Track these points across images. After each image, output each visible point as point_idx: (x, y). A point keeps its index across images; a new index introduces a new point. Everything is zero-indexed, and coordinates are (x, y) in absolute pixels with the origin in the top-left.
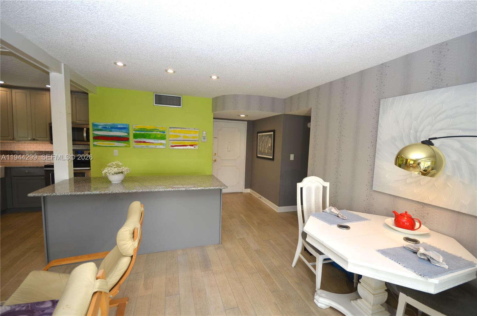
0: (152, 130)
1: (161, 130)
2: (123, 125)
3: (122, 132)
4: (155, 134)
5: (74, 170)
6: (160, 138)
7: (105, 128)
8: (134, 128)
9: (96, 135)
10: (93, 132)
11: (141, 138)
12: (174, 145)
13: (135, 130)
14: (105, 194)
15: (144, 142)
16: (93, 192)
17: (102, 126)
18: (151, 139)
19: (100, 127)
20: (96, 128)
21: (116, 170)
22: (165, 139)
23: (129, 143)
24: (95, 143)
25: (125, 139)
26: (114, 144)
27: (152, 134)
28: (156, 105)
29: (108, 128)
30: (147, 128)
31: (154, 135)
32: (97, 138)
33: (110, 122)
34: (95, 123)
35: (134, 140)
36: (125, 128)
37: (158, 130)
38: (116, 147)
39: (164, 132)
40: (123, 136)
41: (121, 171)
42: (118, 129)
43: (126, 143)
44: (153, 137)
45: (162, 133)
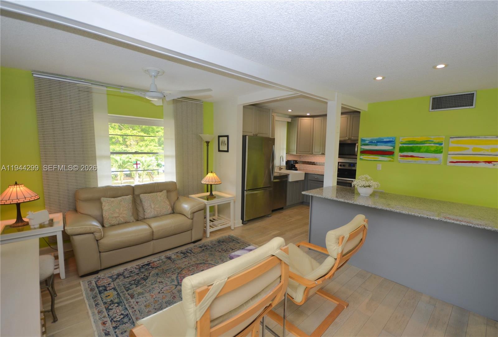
0: (423, 142)
1: (437, 141)
2: (389, 139)
3: (387, 146)
4: (428, 146)
5: (337, 179)
6: (433, 151)
7: (371, 143)
8: (401, 140)
9: (362, 150)
10: (361, 147)
11: (408, 152)
12: (455, 161)
13: (402, 142)
14: (348, 203)
15: (412, 156)
16: (339, 199)
18: (422, 152)
19: (367, 142)
20: (363, 143)
21: (363, 183)
22: (442, 152)
23: (393, 157)
24: (362, 157)
25: (390, 153)
26: (377, 158)
27: (422, 146)
28: (433, 110)
29: (374, 142)
30: (417, 140)
31: (426, 148)
32: (364, 152)
33: (376, 136)
34: (363, 139)
35: (400, 153)
36: (391, 142)
37: (433, 141)
38: (380, 161)
39: (442, 144)
40: (388, 150)
41: (368, 185)
42: (384, 143)
43: (390, 157)
44: (425, 150)
45: (438, 145)
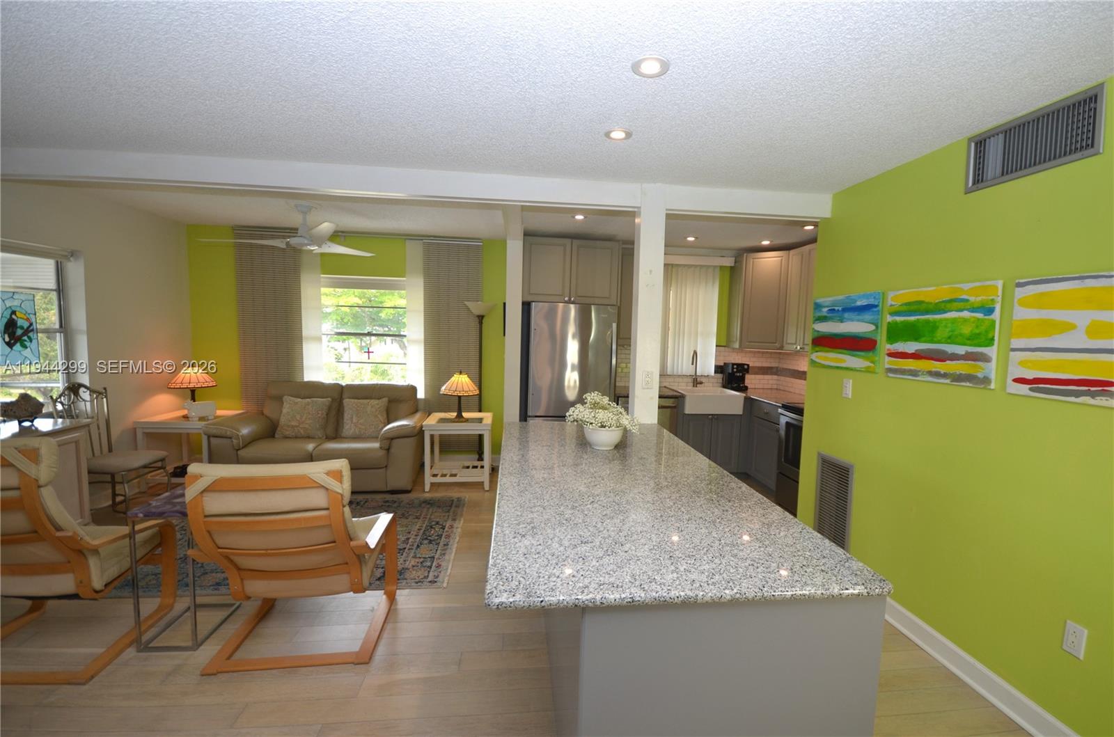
0: (943, 306)
1: (979, 299)
2: (868, 299)
3: (862, 320)
4: (954, 321)
7: (832, 312)
8: (890, 302)
9: (816, 335)
10: (813, 325)
11: (906, 341)
12: (1029, 377)
13: (894, 310)
17: (827, 307)
19: (825, 311)
20: (818, 314)
22: (992, 341)
23: (874, 359)
24: (814, 356)
25: (867, 345)
26: (845, 361)
27: (941, 320)
29: (838, 310)
30: (928, 300)
31: (949, 325)
32: (818, 341)
33: (842, 292)
34: (817, 301)
35: (888, 346)
36: (870, 308)
37: (966, 300)
38: (847, 369)
39: (991, 311)
42: (856, 313)
43: (868, 359)
44: (947, 333)
45: (980, 315)
